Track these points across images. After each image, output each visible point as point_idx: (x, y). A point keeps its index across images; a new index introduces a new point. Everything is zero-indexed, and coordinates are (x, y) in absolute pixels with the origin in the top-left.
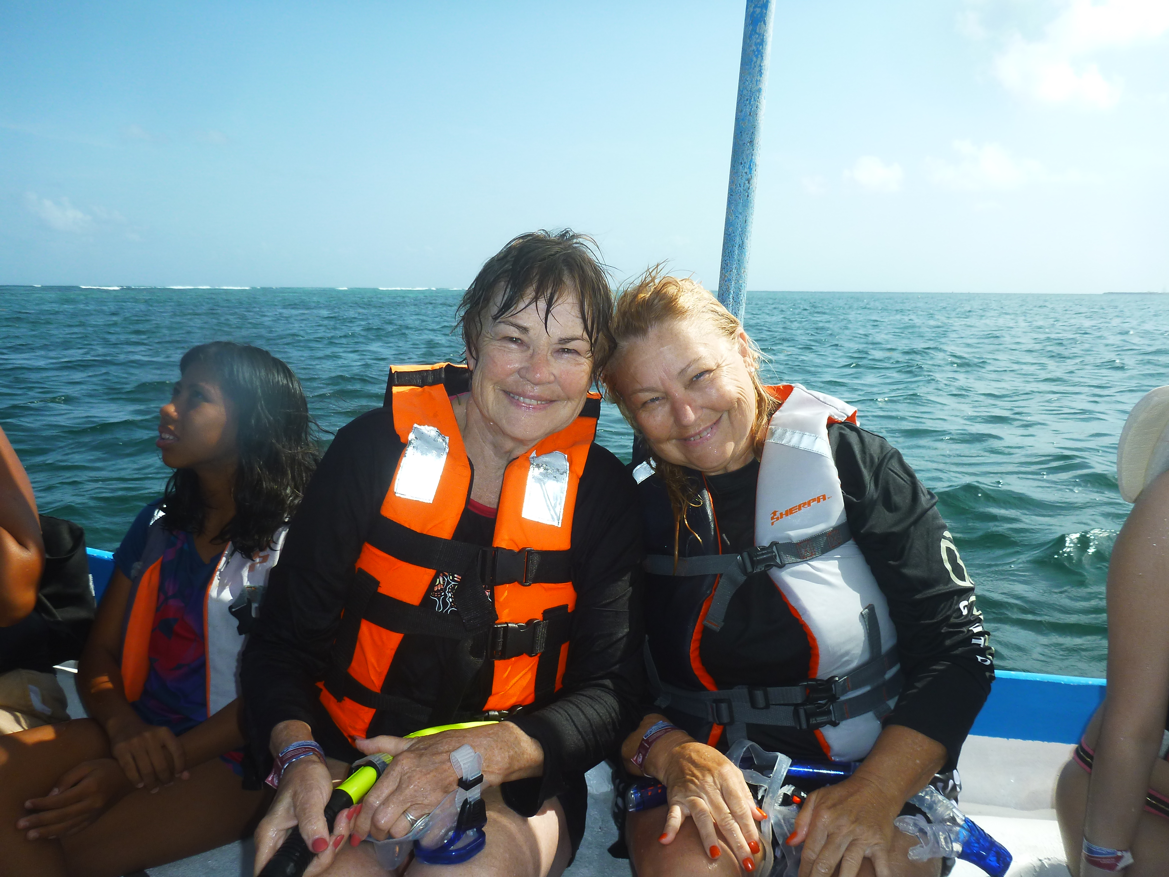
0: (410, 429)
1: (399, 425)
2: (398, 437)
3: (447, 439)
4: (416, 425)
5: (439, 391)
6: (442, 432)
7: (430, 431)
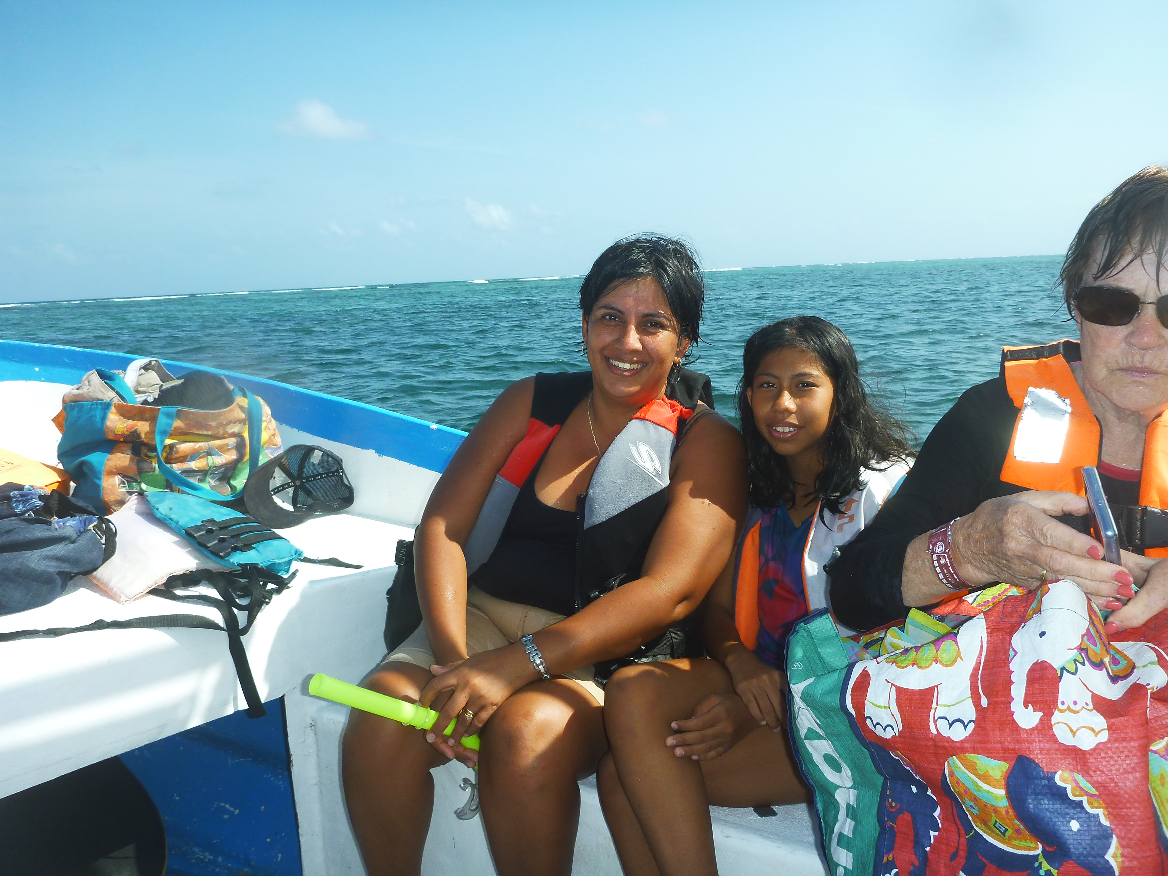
0: (1025, 393)
1: (1012, 390)
2: (1011, 401)
3: (1068, 401)
4: (1031, 389)
5: (1058, 362)
6: (1062, 395)
7: (1049, 395)
